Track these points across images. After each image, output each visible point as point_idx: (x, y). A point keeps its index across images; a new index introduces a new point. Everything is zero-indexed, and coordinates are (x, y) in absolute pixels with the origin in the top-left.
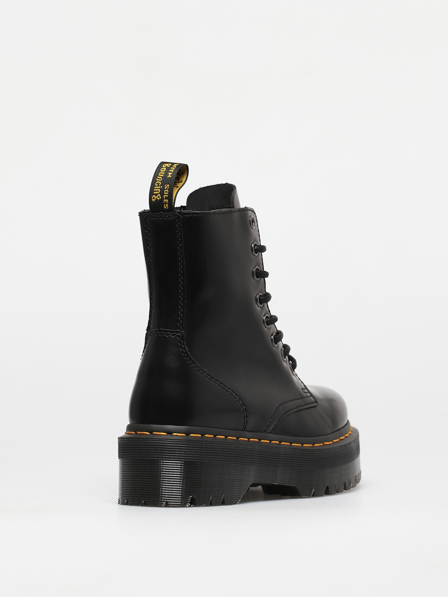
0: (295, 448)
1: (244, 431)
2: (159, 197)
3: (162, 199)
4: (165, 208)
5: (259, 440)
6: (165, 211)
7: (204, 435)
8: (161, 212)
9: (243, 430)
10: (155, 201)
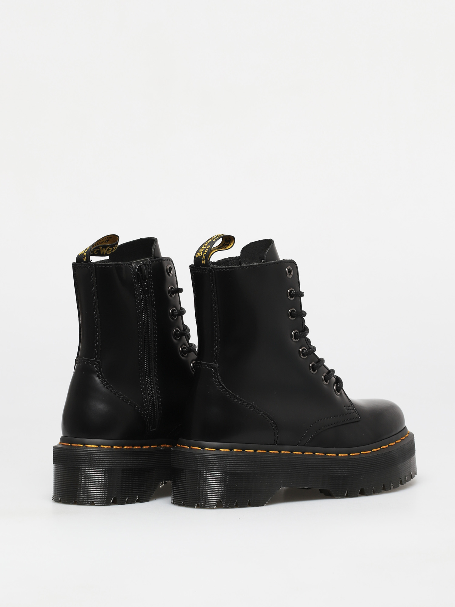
0: (331, 458)
1: (276, 445)
2: (201, 254)
3: (202, 256)
4: (203, 263)
5: (290, 452)
6: (203, 265)
7: (233, 450)
8: (200, 267)
9: (274, 444)
10: (198, 257)
